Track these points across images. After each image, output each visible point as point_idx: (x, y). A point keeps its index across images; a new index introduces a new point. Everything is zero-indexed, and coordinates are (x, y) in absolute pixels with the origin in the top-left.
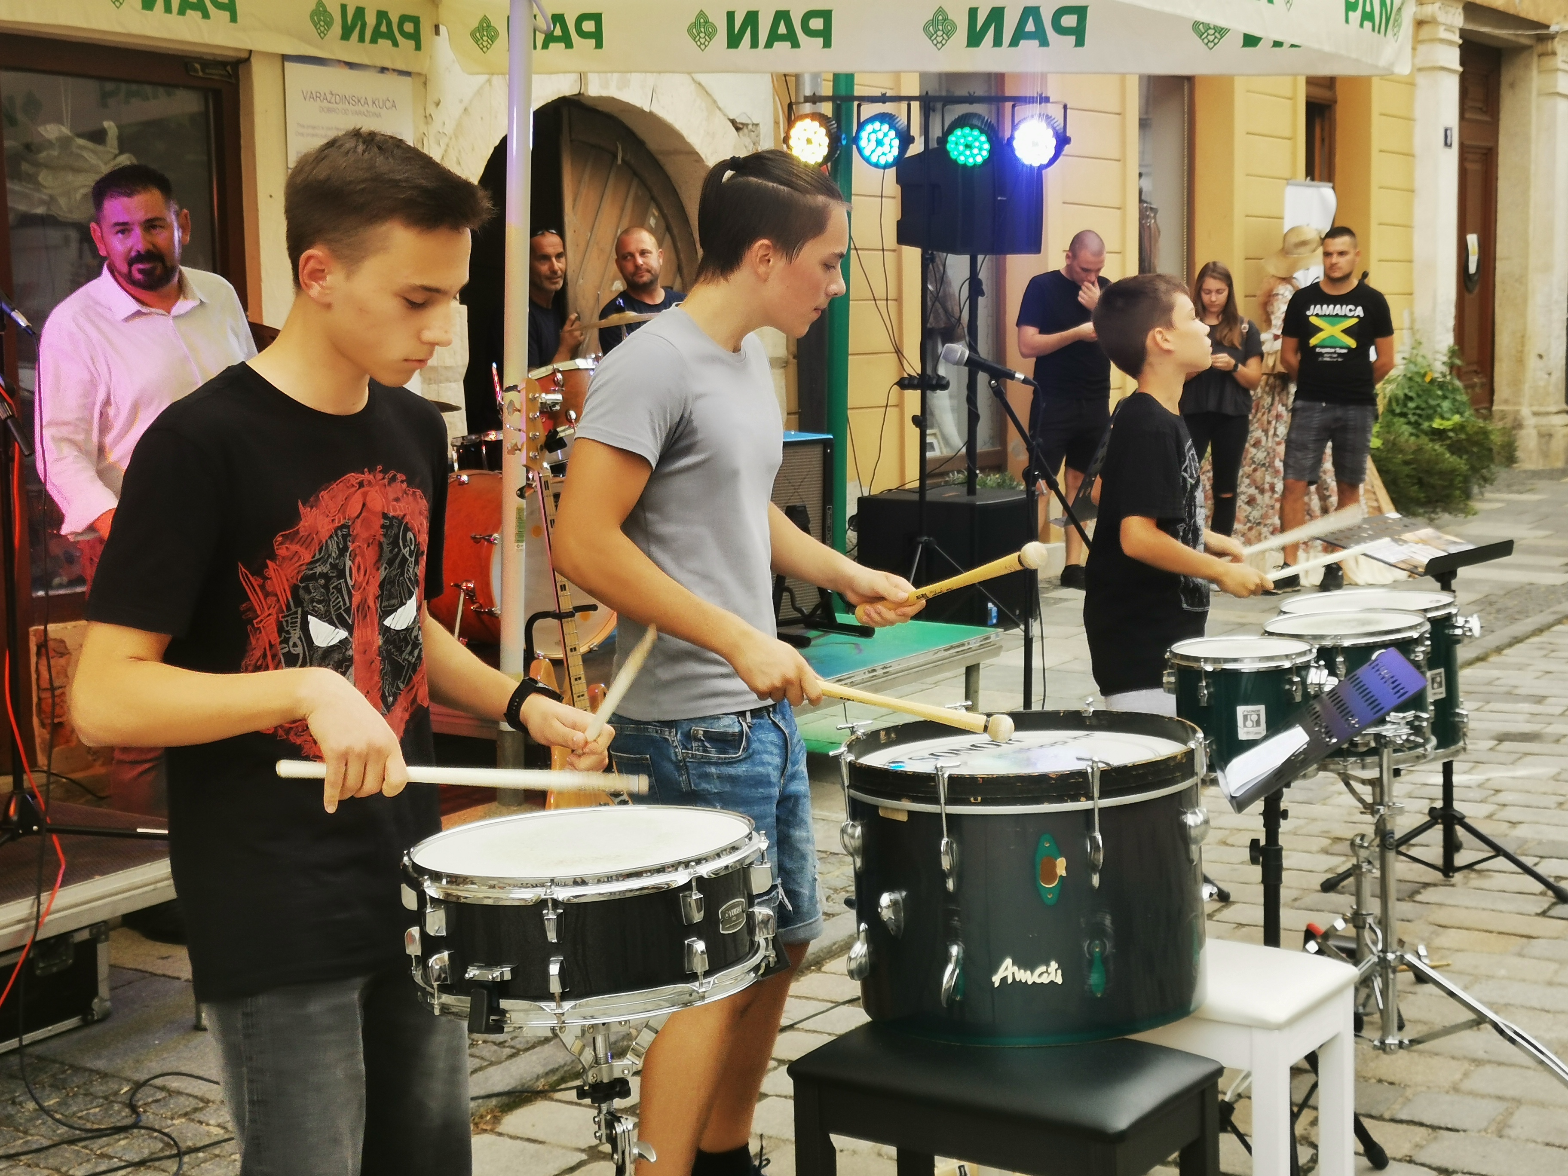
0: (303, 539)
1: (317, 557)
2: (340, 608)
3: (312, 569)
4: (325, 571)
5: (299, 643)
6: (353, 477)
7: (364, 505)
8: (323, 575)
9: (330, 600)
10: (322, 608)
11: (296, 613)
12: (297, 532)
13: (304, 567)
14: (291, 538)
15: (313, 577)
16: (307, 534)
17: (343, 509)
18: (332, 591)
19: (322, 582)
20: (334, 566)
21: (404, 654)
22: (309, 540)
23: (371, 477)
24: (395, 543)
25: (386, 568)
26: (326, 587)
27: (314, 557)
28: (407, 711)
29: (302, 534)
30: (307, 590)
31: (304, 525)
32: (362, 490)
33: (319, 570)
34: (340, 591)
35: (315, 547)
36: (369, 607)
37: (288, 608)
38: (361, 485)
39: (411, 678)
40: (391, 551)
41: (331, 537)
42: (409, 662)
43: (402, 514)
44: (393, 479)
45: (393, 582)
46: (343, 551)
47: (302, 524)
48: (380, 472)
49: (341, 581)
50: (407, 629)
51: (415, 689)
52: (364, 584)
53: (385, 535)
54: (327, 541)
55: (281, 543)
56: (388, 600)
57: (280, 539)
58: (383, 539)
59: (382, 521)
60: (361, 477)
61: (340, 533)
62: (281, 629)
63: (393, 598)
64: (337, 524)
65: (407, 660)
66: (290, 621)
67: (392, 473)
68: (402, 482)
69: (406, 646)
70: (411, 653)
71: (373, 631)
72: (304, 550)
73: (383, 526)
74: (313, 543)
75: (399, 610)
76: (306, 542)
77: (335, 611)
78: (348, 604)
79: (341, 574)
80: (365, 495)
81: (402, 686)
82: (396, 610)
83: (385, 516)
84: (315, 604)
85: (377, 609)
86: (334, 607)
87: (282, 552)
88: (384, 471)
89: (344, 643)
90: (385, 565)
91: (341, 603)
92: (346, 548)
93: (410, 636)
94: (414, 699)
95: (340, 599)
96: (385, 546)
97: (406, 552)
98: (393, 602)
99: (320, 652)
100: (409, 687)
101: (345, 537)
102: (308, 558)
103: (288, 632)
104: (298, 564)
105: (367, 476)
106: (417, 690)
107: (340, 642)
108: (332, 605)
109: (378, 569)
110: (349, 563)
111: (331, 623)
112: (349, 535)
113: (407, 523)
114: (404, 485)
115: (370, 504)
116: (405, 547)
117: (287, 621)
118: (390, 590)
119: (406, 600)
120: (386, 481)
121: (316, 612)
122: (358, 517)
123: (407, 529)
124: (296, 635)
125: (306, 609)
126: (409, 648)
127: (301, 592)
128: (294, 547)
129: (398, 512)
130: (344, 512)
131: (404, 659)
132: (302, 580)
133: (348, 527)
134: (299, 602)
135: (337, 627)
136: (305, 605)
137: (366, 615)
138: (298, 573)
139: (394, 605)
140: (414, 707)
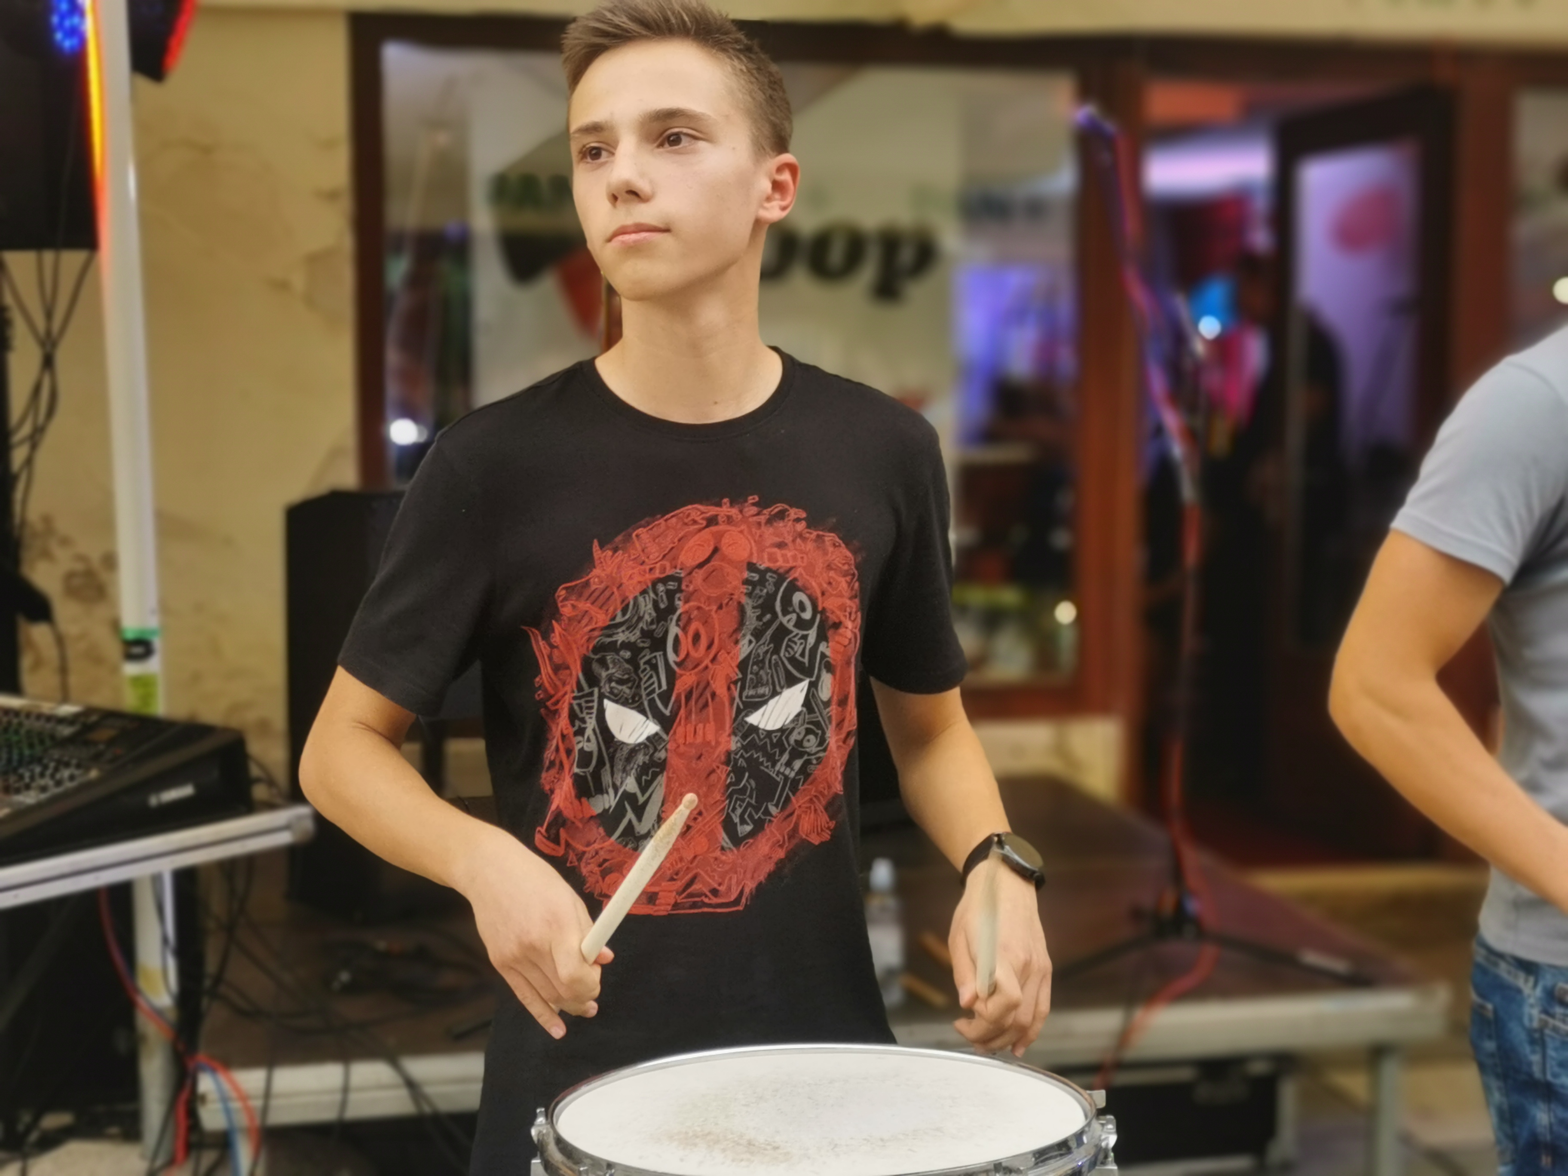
0: (596, 594)
1: (619, 619)
2: (653, 691)
3: (610, 636)
4: (633, 639)
5: (593, 738)
6: (697, 511)
7: (716, 550)
8: (626, 645)
9: (641, 679)
10: (628, 691)
11: (591, 694)
12: (587, 584)
13: (596, 633)
14: (579, 592)
15: (613, 647)
16: (602, 586)
17: (670, 555)
18: (642, 667)
19: (627, 654)
20: (645, 634)
21: (779, 764)
22: (607, 593)
23: (734, 512)
24: (767, 606)
25: (750, 642)
26: (633, 662)
27: (614, 618)
28: (781, 846)
29: (593, 587)
30: (603, 663)
31: (597, 576)
32: (713, 529)
33: (621, 637)
34: (655, 668)
35: (616, 604)
36: (713, 695)
37: (580, 688)
38: (712, 521)
39: (788, 799)
40: (759, 618)
41: (644, 592)
42: (786, 778)
43: (788, 565)
44: (781, 515)
45: (763, 661)
46: (663, 614)
47: (596, 572)
48: (753, 504)
49: (657, 654)
50: (782, 730)
51: (794, 818)
52: (707, 662)
53: (749, 595)
54: (635, 598)
55: (565, 599)
56: (755, 687)
57: (564, 592)
58: (745, 600)
59: (746, 575)
60: (712, 511)
61: (661, 588)
62: (573, 717)
63: (762, 685)
64: (657, 574)
65: (783, 774)
66: (584, 705)
67: (779, 507)
68: (798, 520)
69: (781, 754)
70: (789, 764)
71: (720, 727)
72: (596, 609)
73: (747, 582)
74: (613, 598)
75: (772, 702)
76: (601, 599)
77: (648, 695)
78: (664, 686)
79: (659, 644)
80: (719, 536)
81: (773, 810)
82: (765, 702)
83: (751, 567)
84: (613, 684)
85: (732, 700)
86: (646, 689)
87: (566, 610)
88: (762, 505)
89: (653, 740)
90: (749, 637)
91: (656, 685)
92: (672, 609)
93: (787, 738)
94: (795, 830)
95: (655, 679)
96: (749, 611)
97: (789, 621)
98: (761, 690)
99: (625, 751)
100: (787, 813)
101: (670, 595)
102: (602, 619)
103: (583, 721)
104: (589, 628)
105: (726, 510)
106: (799, 817)
107: (648, 739)
108: (643, 686)
109: (737, 642)
110: (674, 630)
111: (642, 712)
112: (679, 590)
113: (795, 579)
114: (801, 526)
115: (725, 549)
116: (785, 612)
117: (579, 705)
118: (757, 674)
119: (782, 688)
120: (763, 518)
121: (616, 695)
122: (701, 566)
123: (793, 588)
124: (591, 724)
125: (603, 690)
126: (786, 757)
127: (595, 667)
128: (584, 605)
129: (780, 563)
130: (675, 558)
131: (778, 773)
132: (596, 650)
133: (679, 580)
134: (593, 680)
135: (648, 718)
136: (602, 684)
137: (706, 705)
138: (588, 640)
139: (763, 695)
140: (795, 841)
